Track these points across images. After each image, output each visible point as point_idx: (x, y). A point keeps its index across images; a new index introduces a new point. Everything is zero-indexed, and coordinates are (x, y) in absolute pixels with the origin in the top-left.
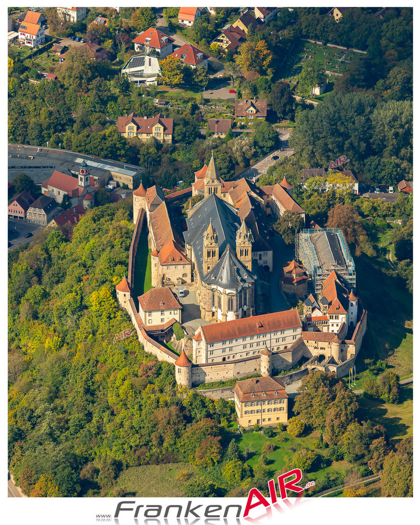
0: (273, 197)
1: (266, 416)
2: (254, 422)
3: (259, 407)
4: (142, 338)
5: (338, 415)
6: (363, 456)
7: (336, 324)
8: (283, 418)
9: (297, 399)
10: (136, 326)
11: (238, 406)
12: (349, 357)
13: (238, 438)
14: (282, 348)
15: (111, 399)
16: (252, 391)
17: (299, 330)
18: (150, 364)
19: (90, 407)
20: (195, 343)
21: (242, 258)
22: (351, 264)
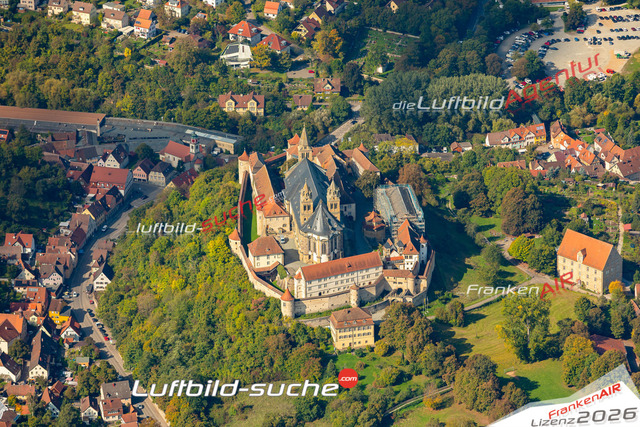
0: (353, 159)
1: (357, 340)
2: (347, 345)
3: (351, 333)
4: (252, 278)
5: (416, 338)
6: (438, 371)
7: (410, 263)
8: (371, 341)
9: (381, 325)
10: (247, 268)
11: (334, 332)
12: (422, 290)
13: (335, 358)
14: (367, 284)
15: (229, 329)
16: (345, 320)
17: (381, 269)
18: (261, 299)
19: (212, 336)
20: (296, 281)
21: (332, 211)
22: (421, 214)
